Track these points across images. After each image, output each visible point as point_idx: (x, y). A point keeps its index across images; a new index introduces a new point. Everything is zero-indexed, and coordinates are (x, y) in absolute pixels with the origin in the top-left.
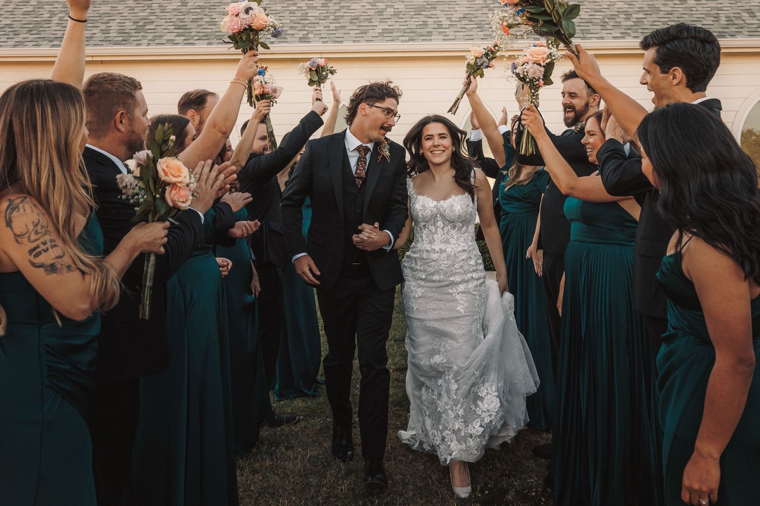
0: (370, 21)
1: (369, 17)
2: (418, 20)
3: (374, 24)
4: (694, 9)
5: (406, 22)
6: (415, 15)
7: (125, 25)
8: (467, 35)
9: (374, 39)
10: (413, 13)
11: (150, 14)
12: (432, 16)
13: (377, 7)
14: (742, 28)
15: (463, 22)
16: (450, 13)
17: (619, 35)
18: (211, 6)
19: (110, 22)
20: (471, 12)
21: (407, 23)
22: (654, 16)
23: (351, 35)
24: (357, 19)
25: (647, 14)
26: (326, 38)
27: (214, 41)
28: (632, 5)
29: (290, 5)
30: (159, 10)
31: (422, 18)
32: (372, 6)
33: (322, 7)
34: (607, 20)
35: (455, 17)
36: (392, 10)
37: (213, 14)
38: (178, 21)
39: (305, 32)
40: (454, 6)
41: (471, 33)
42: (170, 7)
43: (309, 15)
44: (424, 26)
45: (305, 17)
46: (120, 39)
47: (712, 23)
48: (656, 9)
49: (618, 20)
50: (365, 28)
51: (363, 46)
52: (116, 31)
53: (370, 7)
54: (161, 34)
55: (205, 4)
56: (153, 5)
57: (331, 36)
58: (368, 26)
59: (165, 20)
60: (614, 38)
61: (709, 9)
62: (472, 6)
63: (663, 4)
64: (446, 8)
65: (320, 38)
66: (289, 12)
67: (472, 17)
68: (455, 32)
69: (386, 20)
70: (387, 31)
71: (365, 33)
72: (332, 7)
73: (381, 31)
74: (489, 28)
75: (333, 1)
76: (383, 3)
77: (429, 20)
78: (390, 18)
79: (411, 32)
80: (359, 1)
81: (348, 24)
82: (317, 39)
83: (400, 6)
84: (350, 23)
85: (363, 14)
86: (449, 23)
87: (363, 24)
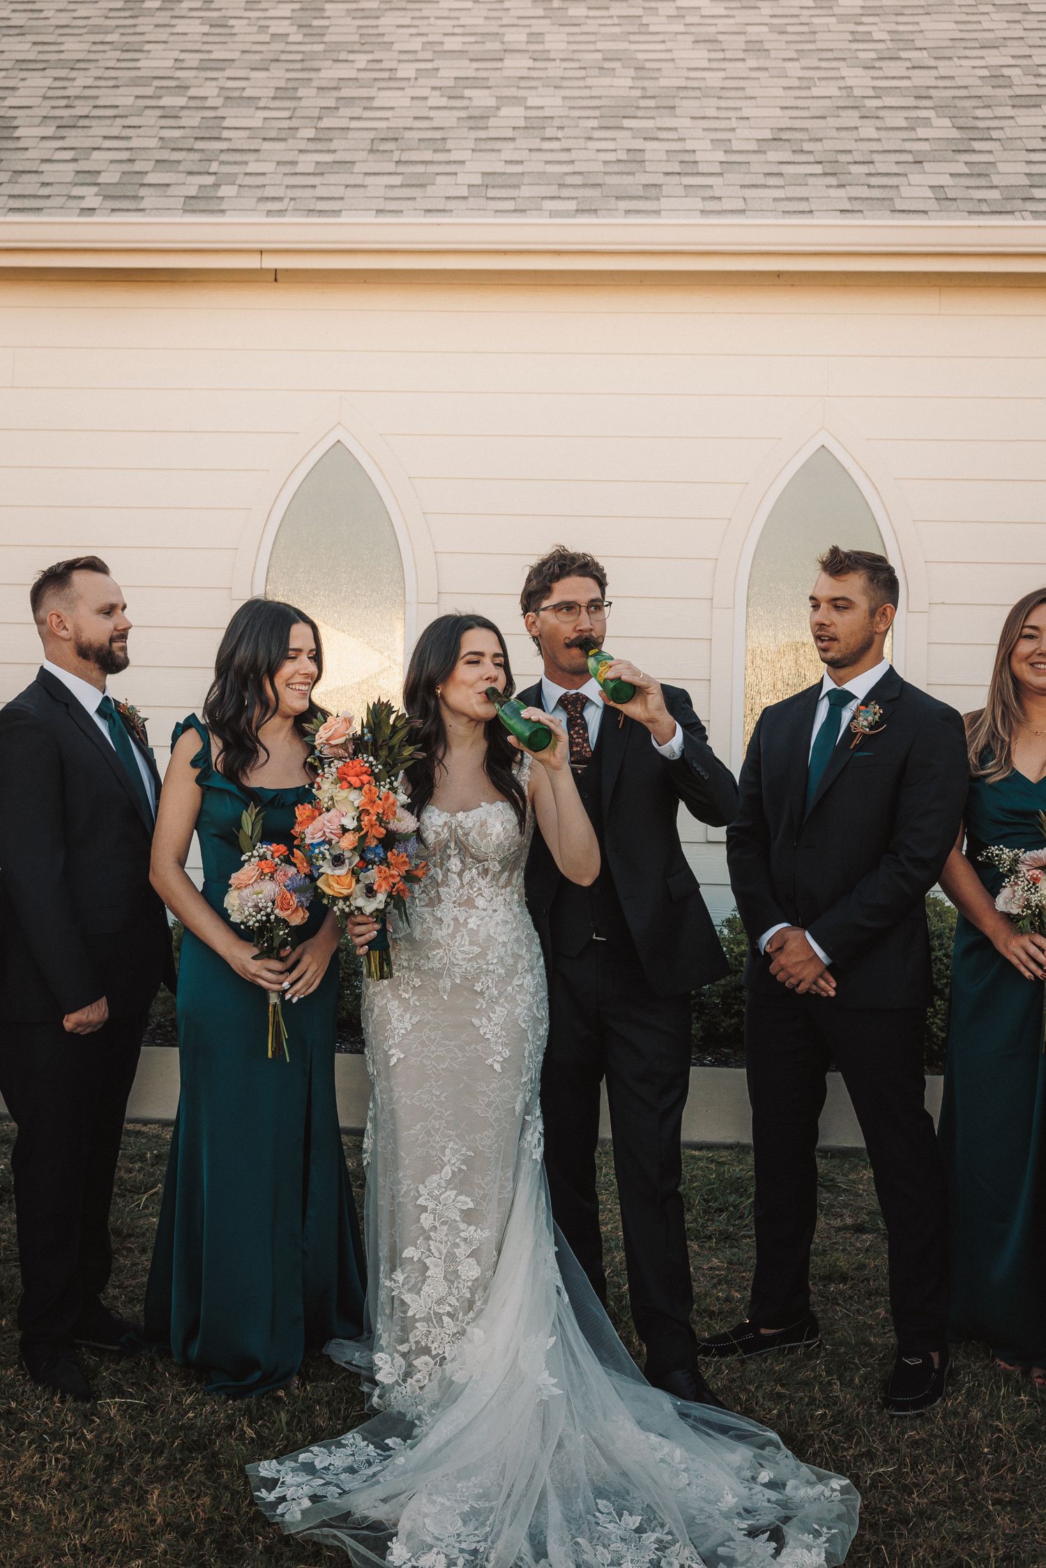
0: (440, 145)
1: (438, 134)
2: (611, 145)
3: (454, 156)
5: (569, 150)
6: (601, 128)
9: (451, 205)
10: (595, 123)
13: (465, 103)
15: (773, 156)
16: (724, 124)
20: (798, 124)
21: (573, 155)
24: (396, 140)
26: (280, 199)
31: (625, 141)
32: (450, 98)
33: (274, 98)
35: (744, 137)
36: (520, 111)
43: (226, 123)
45: (213, 130)
50: (421, 169)
53: (443, 102)
57: (299, 193)
58: (432, 162)
62: (802, 103)
65: (261, 199)
66: (159, 112)
67: (802, 140)
68: (743, 186)
69: (497, 145)
70: (499, 181)
71: (422, 186)
72: (311, 99)
73: (477, 180)
74: (869, 174)
75: (315, 84)
76: (487, 92)
77: (649, 145)
78: (513, 139)
79: (585, 185)
80: (404, 84)
81: (363, 155)
82: (251, 203)
83: (549, 101)
84: (371, 151)
85: (418, 124)
86: (720, 157)
87: (416, 156)
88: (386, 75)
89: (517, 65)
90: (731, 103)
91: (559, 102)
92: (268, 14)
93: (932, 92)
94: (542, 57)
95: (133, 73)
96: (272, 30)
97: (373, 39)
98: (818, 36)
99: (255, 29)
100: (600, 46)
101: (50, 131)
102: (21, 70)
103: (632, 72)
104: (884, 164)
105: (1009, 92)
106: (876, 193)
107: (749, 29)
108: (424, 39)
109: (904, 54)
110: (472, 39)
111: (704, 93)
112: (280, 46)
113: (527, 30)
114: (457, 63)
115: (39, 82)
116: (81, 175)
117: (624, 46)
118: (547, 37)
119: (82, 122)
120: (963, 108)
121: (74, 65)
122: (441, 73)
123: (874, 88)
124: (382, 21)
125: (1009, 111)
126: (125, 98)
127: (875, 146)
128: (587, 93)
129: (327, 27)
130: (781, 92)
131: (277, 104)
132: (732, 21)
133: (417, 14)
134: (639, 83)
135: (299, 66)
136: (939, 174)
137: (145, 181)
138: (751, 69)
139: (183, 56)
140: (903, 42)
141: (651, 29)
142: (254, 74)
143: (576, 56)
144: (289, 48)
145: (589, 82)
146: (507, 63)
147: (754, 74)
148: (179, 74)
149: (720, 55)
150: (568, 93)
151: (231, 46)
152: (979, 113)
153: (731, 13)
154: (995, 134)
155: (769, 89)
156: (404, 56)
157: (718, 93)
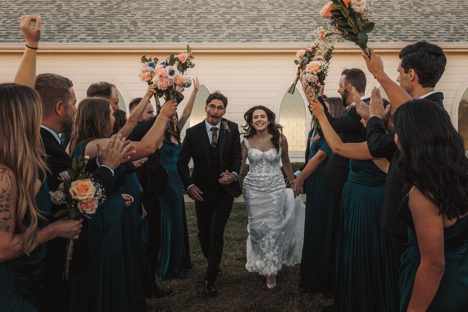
0: (220, 27)
1: (220, 25)
2: (253, 27)
3: (223, 29)
4: (434, 22)
7: (50, 27)
8: (285, 38)
9: (223, 40)
10: (250, 22)
11: (68, 20)
12: (263, 25)
13: (225, 18)
14: (464, 35)
15: (283, 29)
16: (274, 22)
17: (385, 39)
18: (111, 14)
20: (288, 22)
21: (246, 29)
22: (408, 26)
23: (208, 37)
24: (212, 26)
25: (404, 25)
26: (190, 39)
27: (114, 40)
28: (394, 19)
29: (165, 15)
30: (74, 17)
31: (255, 26)
32: (222, 17)
33: (187, 17)
34: (377, 29)
35: (278, 25)
36: (235, 20)
37: (113, 20)
38: (88, 25)
39: (176, 35)
41: (287, 37)
42: (82, 15)
43: (179, 22)
44: (256, 32)
45: (176, 23)
46: (48, 37)
47: (445, 32)
48: (410, 22)
49: (384, 29)
50: (217, 32)
51: (215, 45)
52: (44, 31)
53: (220, 18)
54: (76, 34)
55: (107, 13)
56: (70, 13)
57: (194, 37)
58: (219, 31)
59: (79, 24)
60: (381, 41)
61: (443, 22)
62: (289, 18)
63: (414, 19)
64: (271, 19)
65: (187, 39)
66: (165, 20)
67: (289, 26)
68: (277, 36)
69: (231, 27)
70: (232, 35)
71: (218, 36)
72: (195, 17)
73: (228, 34)
74: (300, 33)
75: (195, 13)
76: (229, 15)
77: (260, 27)
78: (234, 26)
79: (248, 36)
80: (213, 13)
81: (205, 29)
83: (241, 17)
84: (207, 28)
85: (216, 22)
86: (273, 29)
87: (216, 29)
88: (209, 11)
89: (235, 9)
90: (275, 18)
91: (243, 18)
93: (314, 16)
94: (239, 7)
95: (159, 11)
97: (206, 3)
98: (293, 3)
100: (251, 5)
101: (144, 24)
102: (136, 10)
103: (257, 11)
104: (303, 31)
106: (301, 37)
108: (216, 3)
109: (309, 7)
110: (226, 3)
111: (271, 15)
112: (188, 5)
113: (237, 1)
114: (223, 9)
115: (140, 13)
116: (151, 34)
117: (255, 5)
118: (241, 3)
119: (150, 22)
120: (319, 19)
121: (147, 9)
122: (220, 11)
123: (303, 14)
126: (158, 17)
127: (302, 27)
128: (248, 15)
129: (197, 0)
130: (285, 15)
131: (188, 18)
134: (258, 14)
135: (192, 9)
136: (312, 33)
137: (164, 35)
138: (280, 10)
139: (168, 7)
142: (183, 11)
143: (246, 7)
145: (249, 13)
146: (233, 9)
147: (280, 11)
148: (168, 11)
149: (274, 7)
150: (245, 15)
155: (283, 15)
156: (212, 7)
157: (273, 16)
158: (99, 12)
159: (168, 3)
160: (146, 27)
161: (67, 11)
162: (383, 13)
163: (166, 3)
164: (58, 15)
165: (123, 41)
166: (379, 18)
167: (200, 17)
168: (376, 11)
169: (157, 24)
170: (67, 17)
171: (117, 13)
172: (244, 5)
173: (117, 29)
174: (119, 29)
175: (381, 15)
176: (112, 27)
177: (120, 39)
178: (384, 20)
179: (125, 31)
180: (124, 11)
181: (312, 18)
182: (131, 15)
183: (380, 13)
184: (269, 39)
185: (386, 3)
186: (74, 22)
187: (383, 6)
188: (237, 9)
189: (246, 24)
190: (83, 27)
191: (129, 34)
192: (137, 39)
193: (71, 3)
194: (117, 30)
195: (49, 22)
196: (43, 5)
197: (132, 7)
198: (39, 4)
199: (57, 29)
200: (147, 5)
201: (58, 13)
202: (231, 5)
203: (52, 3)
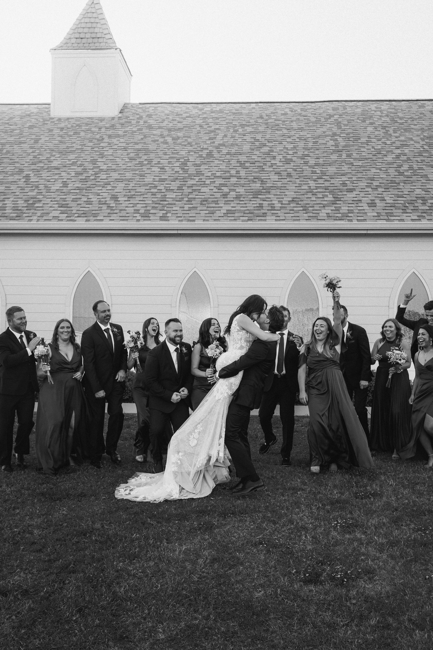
0: (216, 202)
1: (216, 200)
2: (255, 202)
3: (220, 205)
6: (253, 198)
7: (18, 203)
8: (295, 216)
9: (220, 218)
10: (252, 196)
11: (38, 194)
12: (267, 200)
13: (222, 191)
15: (292, 205)
16: (281, 197)
17: (417, 218)
18: (88, 187)
19: (6, 200)
20: (298, 197)
21: (247, 205)
23: (201, 215)
24: (206, 201)
26: (181, 217)
27: (91, 218)
29: (151, 188)
30: (45, 191)
31: (259, 201)
32: (218, 189)
34: (407, 205)
35: (286, 200)
36: (234, 193)
37: (89, 194)
38: (61, 200)
39: (165, 212)
40: (285, 191)
41: (297, 215)
42: (54, 188)
43: (167, 197)
44: (260, 208)
45: (164, 198)
46: (15, 215)
49: (416, 205)
50: (212, 209)
51: (211, 225)
52: (11, 208)
53: (217, 191)
54: (48, 211)
55: (83, 186)
56: (40, 186)
57: (185, 215)
58: (215, 207)
59: (51, 199)
60: (413, 220)
62: (299, 191)
64: (278, 192)
65: (177, 217)
66: (151, 194)
67: (299, 201)
68: (285, 213)
69: (230, 202)
70: (230, 212)
71: (213, 213)
72: (186, 190)
73: (225, 212)
74: (313, 210)
75: (186, 186)
76: (227, 188)
77: (264, 202)
78: (233, 201)
79: (250, 213)
80: (207, 186)
81: (199, 205)
82: (174, 218)
83: (241, 190)
84: (201, 204)
85: (211, 197)
86: (280, 205)
87: (211, 205)
88: (203, 183)
89: (234, 180)
90: (283, 191)
91: (243, 190)
92: (174, 165)
93: (329, 188)
94: (239, 178)
95: (144, 183)
96: (175, 170)
99: (171, 170)
100: (253, 175)
101: (126, 199)
102: (117, 182)
103: (260, 182)
104: (317, 207)
105: (346, 188)
106: (314, 215)
107: (288, 170)
108: (212, 173)
109: (323, 177)
110: (223, 173)
111: (277, 188)
113: (236, 170)
114: (219, 180)
115: (121, 185)
116: (135, 211)
117: (258, 175)
118: (241, 172)
119: (134, 196)
120: (336, 192)
121: (129, 180)
122: (216, 183)
123: (316, 186)
124: (201, 167)
125: (345, 193)
126: (142, 190)
127: (315, 202)
128: (250, 188)
129: (188, 169)
130: (294, 188)
131: (178, 191)
132: (284, 167)
133: (209, 165)
134: (262, 185)
135: (182, 180)
136: (328, 210)
137: (150, 212)
138: (288, 181)
139: (155, 178)
140: (323, 173)
141: (265, 170)
142: (172, 183)
143: (248, 177)
144: (179, 175)
145: (251, 185)
146: (231, 180)
147: (289, 183)
148: (155, 183)
149: (281, 177)
150: (245, 188)
151: (166, 175)
152: (339, 193)
153: (284, 165)
154: (342, 199)
155: (292, 187)
156: (207, 178)
157: (280, 188)
158: (74, 184)
159: (154, 172)
160: (129, 202)
161: (37, 183)
162: (414, 184)
163: (152, 172)
164: (26, 188)
165: (103, 220)
166: (410, 190)
167: (192, 190)
168: (406, 182)
169: (142, 199)
170: (36, 191)
171: (95, 186)
172: (244, 175)
173: (95, 205)
174: (97, 205)
175: (412, 187)
176: (88, 203)
177: (98, 218)
178: (415, 193)
179: (104, 207)
180: (103, 183)
181: (328, 191)
182: (110, 188)
183: (412, 185)
184: (274, 218)
185: (418, 171)
186: (44, 196)
187: (414, 175)
188: (237, 180)
189: (248, 199)
190: (56, 202)
191: (109, 211)
192: (118, 218)
193: (40, 173)
194: (95, 207)
195: (15, 197)
196: (8, 175)
197: (112, 178)
198: (4, 175)
199: (25, 205)
200: (128, 175)
201: (26, 186)
202: (229, 175)
203: (19, 173)
